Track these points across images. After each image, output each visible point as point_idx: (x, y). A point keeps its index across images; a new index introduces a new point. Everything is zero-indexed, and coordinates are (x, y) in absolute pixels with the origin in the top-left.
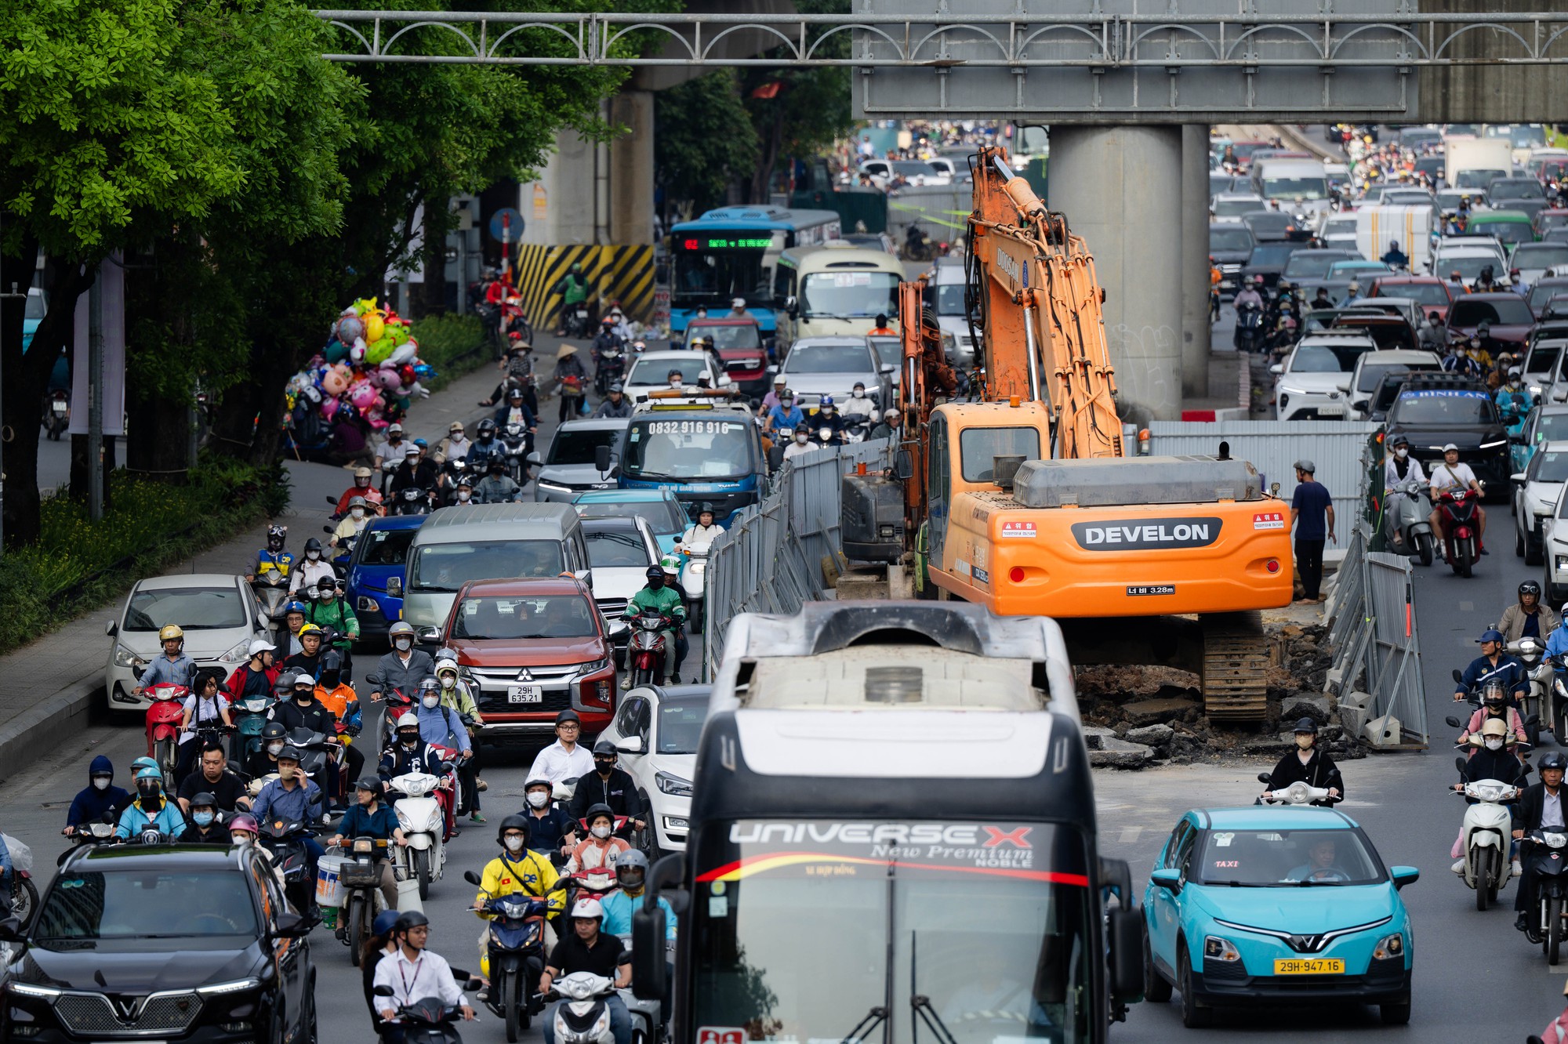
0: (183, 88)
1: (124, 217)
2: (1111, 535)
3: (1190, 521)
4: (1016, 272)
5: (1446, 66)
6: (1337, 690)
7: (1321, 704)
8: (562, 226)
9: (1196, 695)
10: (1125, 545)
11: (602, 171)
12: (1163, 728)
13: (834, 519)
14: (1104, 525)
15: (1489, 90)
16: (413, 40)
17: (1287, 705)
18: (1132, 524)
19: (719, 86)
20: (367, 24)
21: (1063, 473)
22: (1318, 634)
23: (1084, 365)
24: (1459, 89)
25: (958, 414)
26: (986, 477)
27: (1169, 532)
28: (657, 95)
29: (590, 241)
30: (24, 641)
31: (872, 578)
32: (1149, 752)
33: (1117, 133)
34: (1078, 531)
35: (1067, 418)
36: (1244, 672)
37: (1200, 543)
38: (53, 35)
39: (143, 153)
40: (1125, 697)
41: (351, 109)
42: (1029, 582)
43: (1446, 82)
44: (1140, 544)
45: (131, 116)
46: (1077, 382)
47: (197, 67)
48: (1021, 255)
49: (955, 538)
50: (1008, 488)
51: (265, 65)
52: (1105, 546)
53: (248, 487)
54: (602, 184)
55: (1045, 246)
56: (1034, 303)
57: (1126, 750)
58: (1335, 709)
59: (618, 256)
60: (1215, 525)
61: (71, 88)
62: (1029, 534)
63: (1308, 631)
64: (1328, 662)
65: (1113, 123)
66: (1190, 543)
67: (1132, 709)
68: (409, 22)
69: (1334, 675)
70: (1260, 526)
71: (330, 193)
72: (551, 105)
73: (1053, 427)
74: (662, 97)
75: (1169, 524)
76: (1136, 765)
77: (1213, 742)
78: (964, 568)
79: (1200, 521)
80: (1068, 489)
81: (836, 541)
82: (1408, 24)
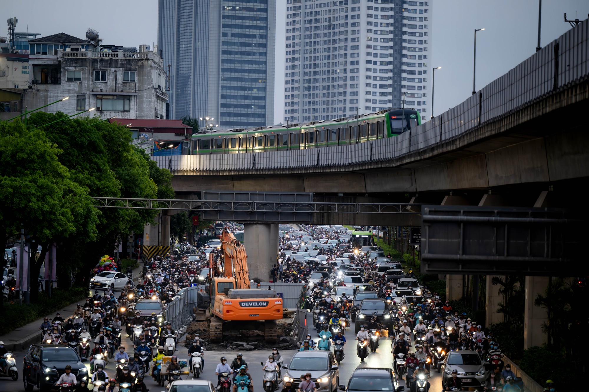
0: (64, 211)
1: (51, 237)
2: (247, 304)
3: (262, 302)
4: (230, 252)
5: (323, 213)
6: (292, 336)
7: (288, 338)
8: (151, 242)
9: (263, 336)
10: (249, 306)
11: (160, 231)
12: (256, 343)
13: (196, 300)
14: (245, 302)
15: (331, 218)
16: (114, 203)
17: (281, 339)
18: (251, 302)
19: (184, 215)
20: (104, 200)
21: (237, 292)
22: (290, 325)
23: (243, 270)
24: (326, 218)
25: (217, 279)
26: (222, 292)
27: (258, 304)
28: (171, 216)
29: (157, 244)
30: (32, 321)
31: (202, 312)
32: (253, 347)
33: (258, 225)
34: (240, 303)
35: (239, 280)
36: (273, 332)
37: (264, 306)
38: (38, 200)
39: (55, 224)
40: (250, 336)
41: (99, 217)
42: (231, 313)
43: (323, 217)
44: (252, 306)
45: (53, 217)
46: (241, 274)
47: (67, 207)
48: (231, 248)
49: (216, 304)
50: (227, 294)
51: (81, 207)
52: (245, 306)
53: (82, 291)
54: (160, 234)
55: (235, 246)
56: (233, 258)
57: (248, 347)
58: (291, 339)
59: (163, 248)
60: (267, 303)
61: (41, 211)
62: (230, 304)
63: (288, 324)
64: (291, 330)
65: (257, 223)
66: (262, 306)
67: (250, 339)
68: (113, 199)
69: (292, 333)
70: (276, 303)
71: (94, 233)
72: (144, 218)
73: (236, 282)
74: (172, 217)
75: (258, 302)
76: (250, 350)
77: (266, 345)
78: (217, 310)
79: (264, 302)
80: (238, 295)
81: (196, 304)
82: (311, 204)
